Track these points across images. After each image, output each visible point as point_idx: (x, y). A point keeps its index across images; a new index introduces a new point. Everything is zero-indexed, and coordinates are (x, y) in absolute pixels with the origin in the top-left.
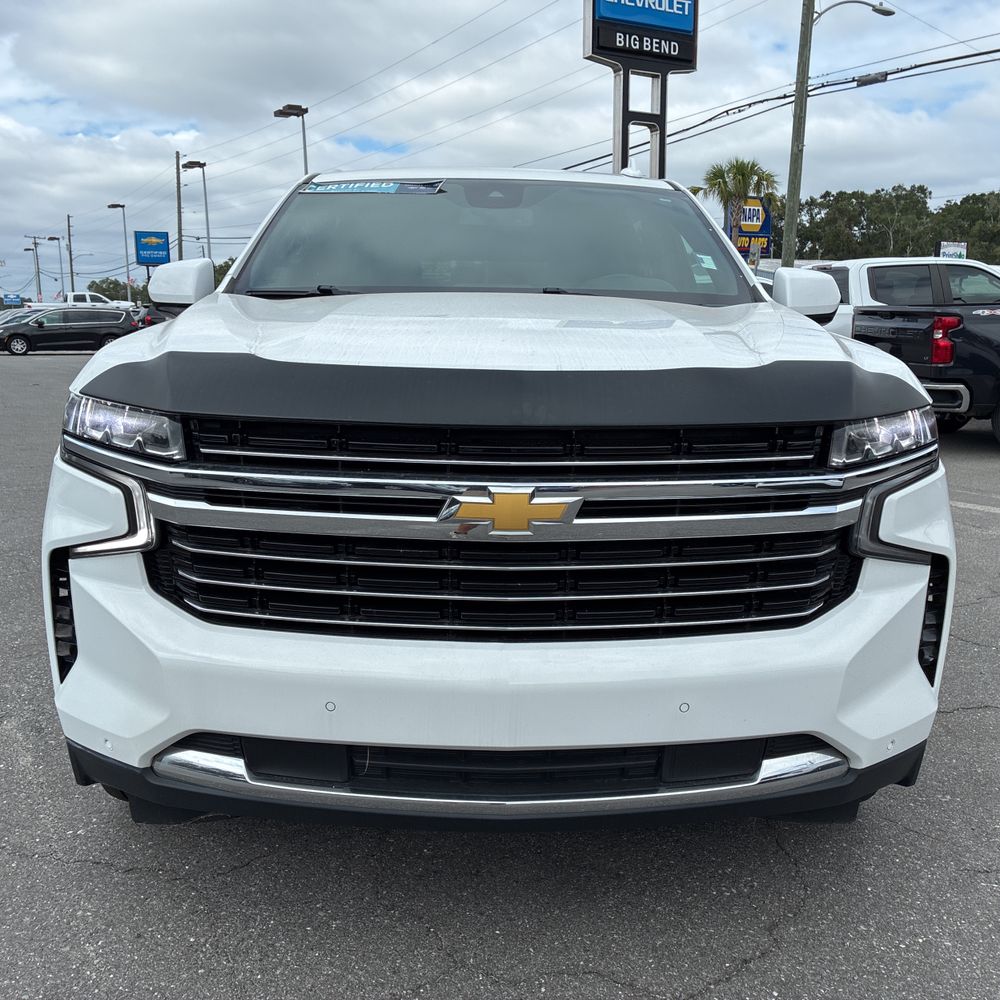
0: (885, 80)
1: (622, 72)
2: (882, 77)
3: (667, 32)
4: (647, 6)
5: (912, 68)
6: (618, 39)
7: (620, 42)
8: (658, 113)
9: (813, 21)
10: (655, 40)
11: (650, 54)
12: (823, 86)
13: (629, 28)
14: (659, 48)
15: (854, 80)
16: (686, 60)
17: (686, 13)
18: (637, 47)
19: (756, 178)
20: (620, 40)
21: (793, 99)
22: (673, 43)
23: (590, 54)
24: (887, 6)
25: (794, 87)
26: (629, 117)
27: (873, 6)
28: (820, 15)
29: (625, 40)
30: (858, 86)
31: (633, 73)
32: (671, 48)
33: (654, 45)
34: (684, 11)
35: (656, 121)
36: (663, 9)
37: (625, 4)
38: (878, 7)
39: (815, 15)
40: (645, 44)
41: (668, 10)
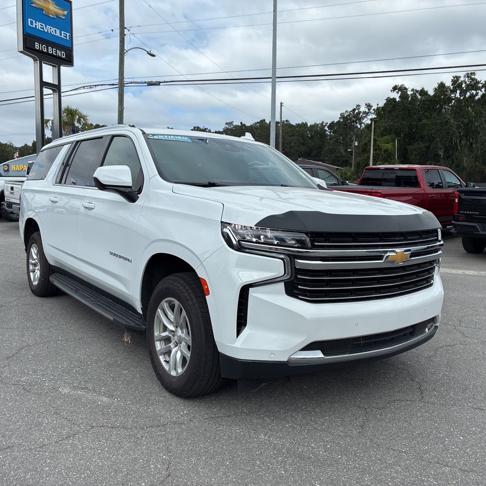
0: (159, 85)
1: (38, 62)
2: (158, 84)
3: (59, 46)
4: (49, 32)
5: (170, 82)
6: (36, 45)
7: (37, 47)
8: (57, 84)
9: (125, 53)
10: (54, 49)
11: (52, 55)
12: (131, 83)
13: (42, 41)
14: (56, 53)
15: (145, 83)
16: (69, 61)
17: (68, 39)
18: (46, 51)
19: (78, 117)
20: (37, 46)
21: (118, 86)
22: (62, 52)
23: (22, 50)
24: (152, 53)
25: (118, 81)
26: (43, 84)
27: (147, 52)
28: (127, 51)
29: (39, 46)
30: (148, 85)
31: (44, 63)
32: (61, 54)
33: (54, 51)
34: (66, 37)
35: (56, 88)
36: (57, 35)
37: (39, 29)
38: (149, 52)
39: (125, 51)
40: (49, 50)
41: (59, 36)
